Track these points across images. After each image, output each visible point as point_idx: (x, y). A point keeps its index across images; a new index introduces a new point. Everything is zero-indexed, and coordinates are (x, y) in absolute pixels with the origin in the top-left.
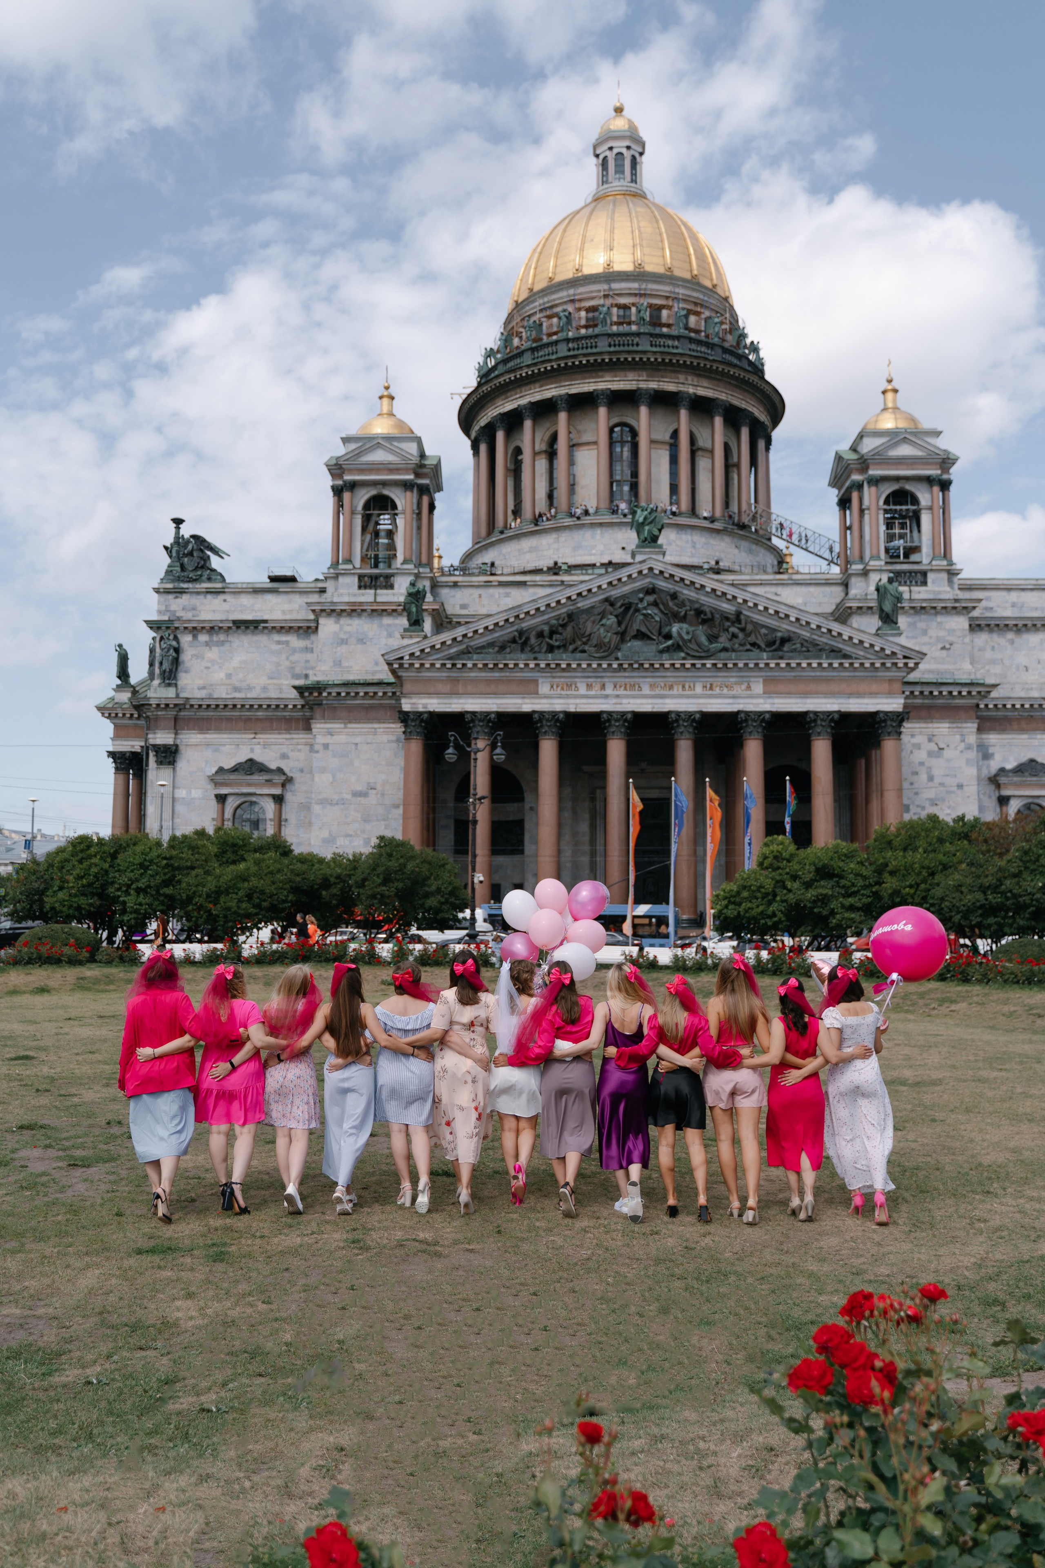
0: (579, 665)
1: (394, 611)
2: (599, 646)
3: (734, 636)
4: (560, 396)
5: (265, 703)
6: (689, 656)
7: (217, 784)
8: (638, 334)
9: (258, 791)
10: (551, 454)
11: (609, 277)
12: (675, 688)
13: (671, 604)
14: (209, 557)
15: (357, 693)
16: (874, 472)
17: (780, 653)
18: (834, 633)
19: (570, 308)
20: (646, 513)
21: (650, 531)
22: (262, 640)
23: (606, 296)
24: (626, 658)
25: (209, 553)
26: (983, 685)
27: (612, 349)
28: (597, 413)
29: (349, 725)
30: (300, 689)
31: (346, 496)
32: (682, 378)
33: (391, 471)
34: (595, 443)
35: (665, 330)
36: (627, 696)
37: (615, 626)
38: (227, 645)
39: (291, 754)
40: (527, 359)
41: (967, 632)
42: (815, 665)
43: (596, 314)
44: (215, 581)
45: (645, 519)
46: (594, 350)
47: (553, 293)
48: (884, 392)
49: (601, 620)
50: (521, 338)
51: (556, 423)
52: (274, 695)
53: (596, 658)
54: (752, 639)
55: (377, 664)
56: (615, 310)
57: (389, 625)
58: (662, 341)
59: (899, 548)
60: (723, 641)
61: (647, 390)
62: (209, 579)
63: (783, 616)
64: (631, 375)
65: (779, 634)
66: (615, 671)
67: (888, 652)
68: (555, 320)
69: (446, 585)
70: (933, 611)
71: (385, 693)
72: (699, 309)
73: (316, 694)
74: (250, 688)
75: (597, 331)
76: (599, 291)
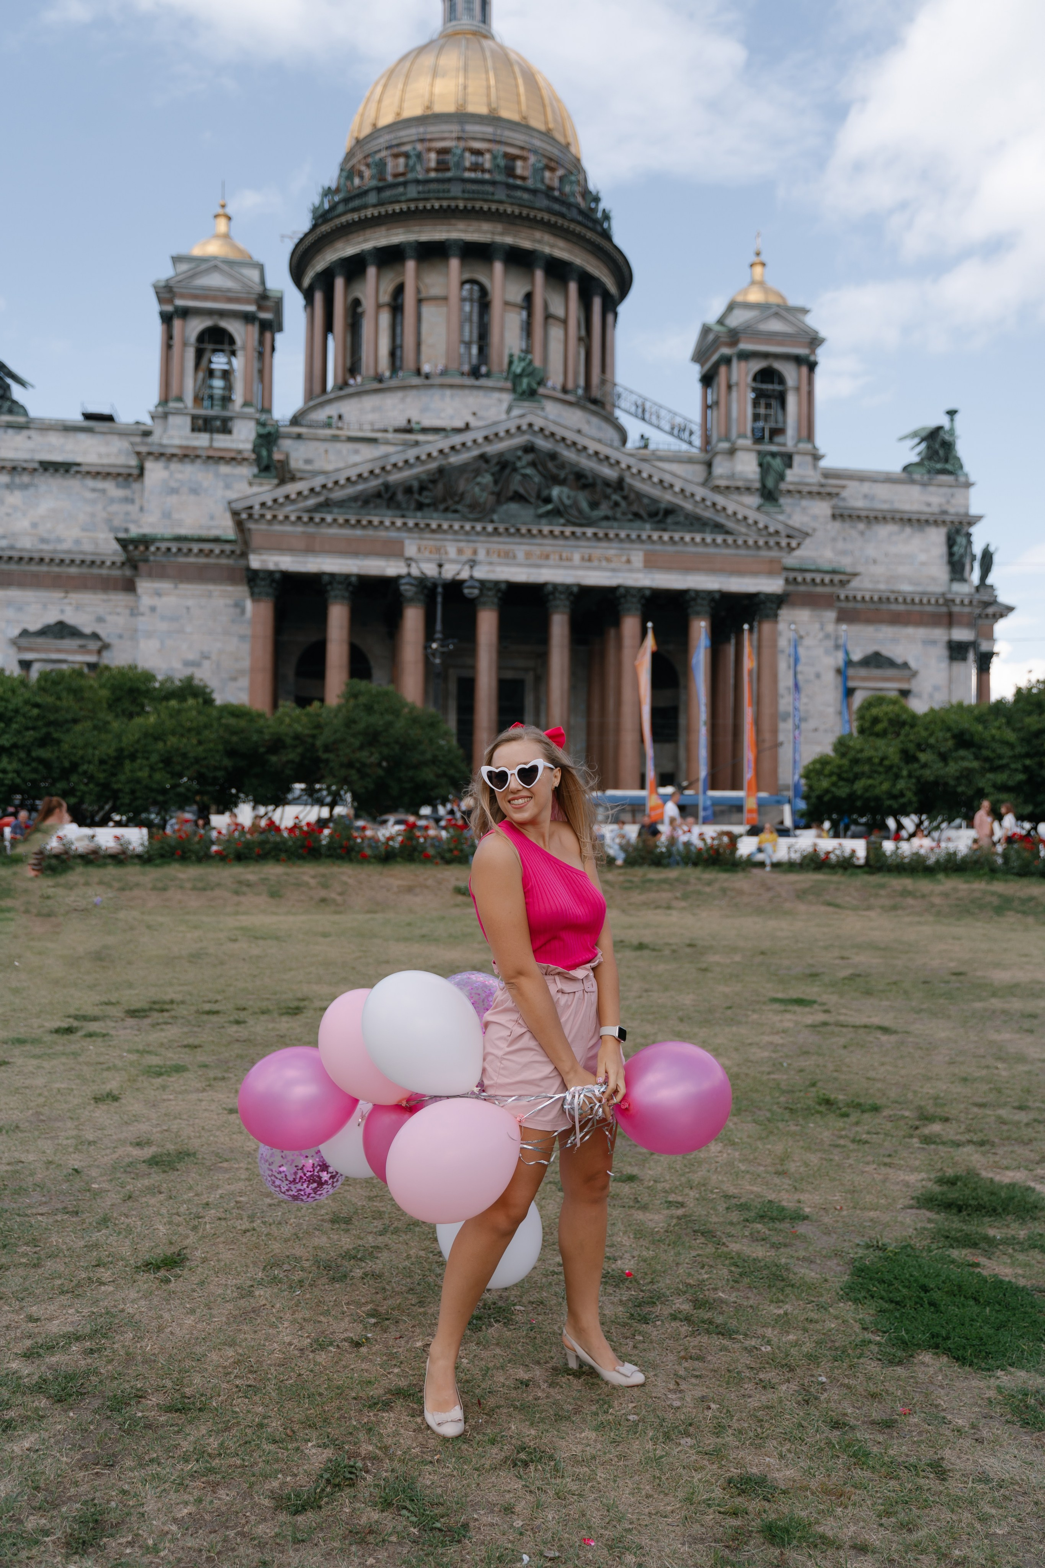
0: (451, 527)
1: (233, 459)
2: (474, 506)
3: (616, 504)
4: (409, 244)
5: (78, 558)
6: (569, 523)
7: (20, 649)
8: (493, 183)
9: (70, 658)
10: (396, 308)
11: (461, 117)
12: (552, 557)
13: (550, 465)
14: (8, 387)
15: (190, 550)
16: (744, 346)
17: (662, 526)
18: (719, 507)
19: (419, 147)
20: (523, 364)
21: (529, 385)
22: (74, 484)
23: (459, 139)
24: (502, 521)
25: (9, 381)
26: (844, 573)
27: (466, 195)
28: (447, 266)
29: (182, 586)
30: (124, 543)
31: (177, 323)
32: (538, 235)
33: (230, 300)
34: (445, 299)
35: (519, 182)
36: (501, 564)
37: (491, 485)
38: (32, 490)
39: (109, 618)
40: (372, 198)
41: (829, 519)
42: (698, 538)
43: (448, 157)
44: (17, 414)
45: (523, 370)
46: (446, 195)
47: (399, 130)
48: (752, 265)
49: (475, 477)
50: (361, 176)
51: (403, 273)
52: (87, 547)
53: (469, 520)
54: (635, 508)
55: (212, 518)
56: (467, 155)
57: (227, 476)
58: (519, 194)
59: (763, 429)
60: (604, 509)
61: (502, 246)
62: (10, 412)
63: (666, 485)
64: (486, 226)
65: (663, 506)
66: (489, 535)
67: (771, 530)
68: (402, 160)
69: (288, 436)
70: (797, 496)
71: (222, 552)
72: (553, 164)
73: (142, 548)
74: (59, 540)
75: (449, 174)
76: (451, 132)
